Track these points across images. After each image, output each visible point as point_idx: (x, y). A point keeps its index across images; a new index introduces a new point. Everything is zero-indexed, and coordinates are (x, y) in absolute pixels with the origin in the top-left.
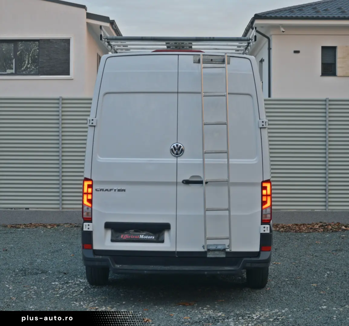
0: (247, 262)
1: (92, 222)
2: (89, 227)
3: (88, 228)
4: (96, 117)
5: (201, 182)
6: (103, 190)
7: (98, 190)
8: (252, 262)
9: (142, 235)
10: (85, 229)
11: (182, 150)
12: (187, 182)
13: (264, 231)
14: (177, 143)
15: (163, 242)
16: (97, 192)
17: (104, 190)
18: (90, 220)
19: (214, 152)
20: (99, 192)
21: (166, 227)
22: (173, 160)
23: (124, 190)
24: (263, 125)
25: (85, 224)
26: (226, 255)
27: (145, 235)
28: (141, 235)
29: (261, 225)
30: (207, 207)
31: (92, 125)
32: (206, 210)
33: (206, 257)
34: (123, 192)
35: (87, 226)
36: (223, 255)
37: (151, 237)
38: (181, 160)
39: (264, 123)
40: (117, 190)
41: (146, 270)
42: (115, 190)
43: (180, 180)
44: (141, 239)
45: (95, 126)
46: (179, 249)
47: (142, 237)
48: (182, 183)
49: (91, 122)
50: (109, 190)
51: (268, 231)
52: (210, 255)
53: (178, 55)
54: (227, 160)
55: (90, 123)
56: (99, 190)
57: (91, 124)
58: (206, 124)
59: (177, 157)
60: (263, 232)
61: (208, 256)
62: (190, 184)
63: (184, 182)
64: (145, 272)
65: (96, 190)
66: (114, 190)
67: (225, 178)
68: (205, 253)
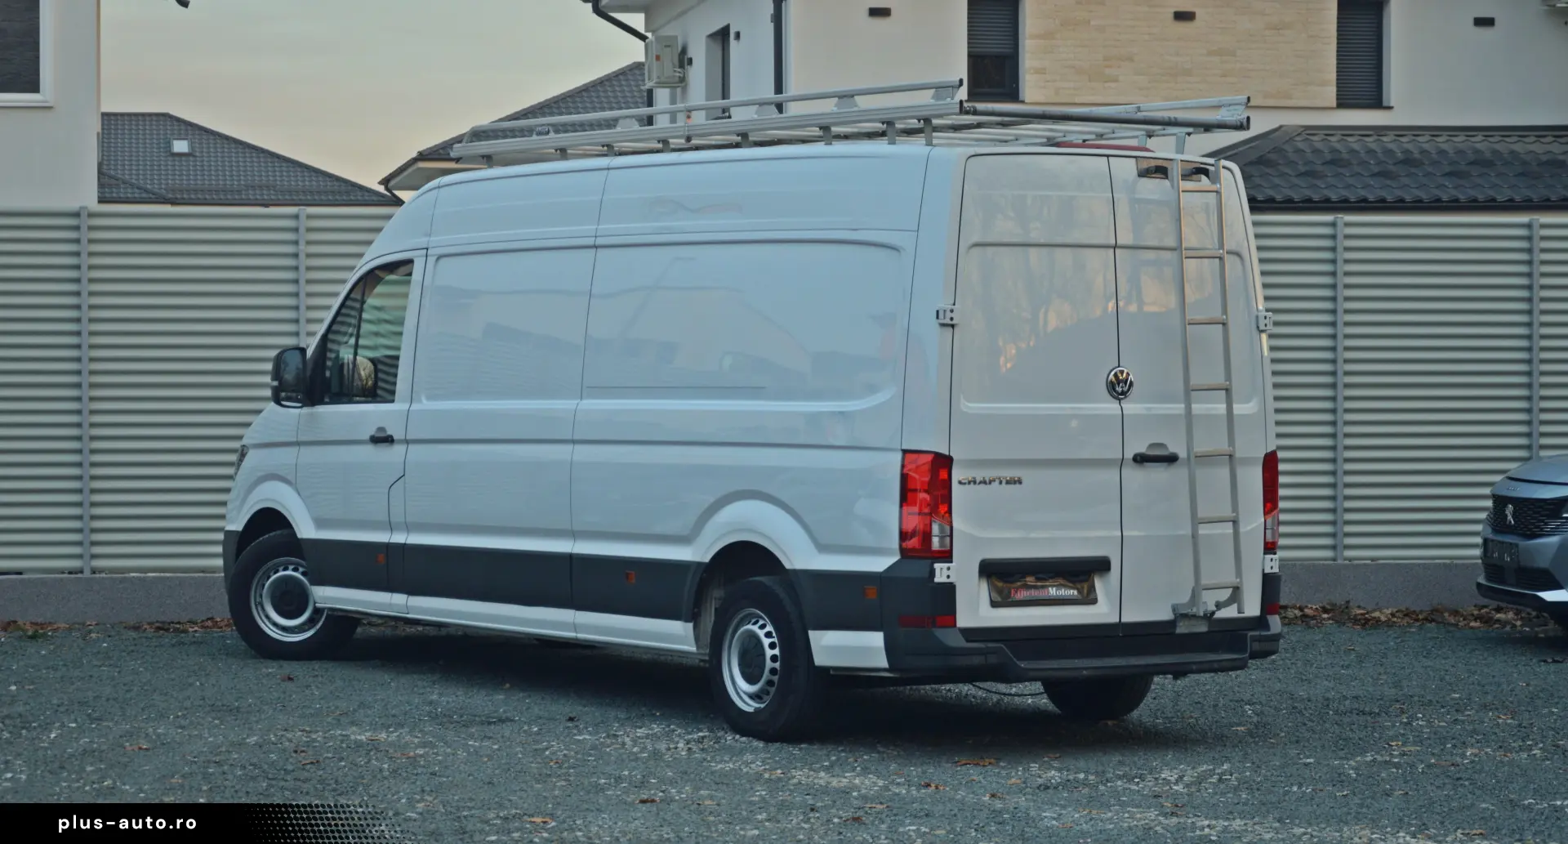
0: (1254, 639)
1: (951, 562)
2: (949, 573)
3: (948, 577)
4: (954, 304)
5: (1171, 459)
6: (975, 482)
7: (963, 481)
8: (1260, 639)
9: (1052, 586)
10: (937, 579)
11: (1131, 383)
12: (1141, 459)
13: (1272, 568)
14: (1119, 366)
15: (1094, 601)
16: (962, 486)
17: (978, 482)
18: (946, 556)
19: (1206, 387)
20: (967, 486)
21: (1101, 566)
22: (1111, 407)
23: (1020, 482)
24: (1266, 325)
25: (937, 566)
26: (1209, 627)
27: (1059, 586)
28: (1050, 589)
29: (1265, 553)
30: (1201, 514)
31: (950, 322)
32: (1196, 521)
33: (1173, 634)
34: (1018, 485)
35: (945, 570)
36: (1203, 628)
37: (1072, 591)
38: (1131, 407)
39: (1268, 318)
40: (1004, 482)
41: (1086, 669)
42: (1001, 483)
43: (1129, 455)
44: (1053, 596)
45: (953, 326)
46: (1128, 618)
47: (1053, 592)
48: (1132, 462)
49: (949, 315)
50: (988, 482)
51: (1276, 570)
52: (1182, 628)
53: (1108, 156)
54: (1224, 406)
55: (944, 318)
56: (966, 481)
57: (948, 321)
58: (1191, 322)
59: (1120, 400)
60: (1267, 570)
61: (1179, 630)
62: (1145, 464)
63: (1138, 458)
64: (1085, 672)
65: (960, 483)
66: (997, 481)
67: (1224, 446)
68: (1171, 624)
